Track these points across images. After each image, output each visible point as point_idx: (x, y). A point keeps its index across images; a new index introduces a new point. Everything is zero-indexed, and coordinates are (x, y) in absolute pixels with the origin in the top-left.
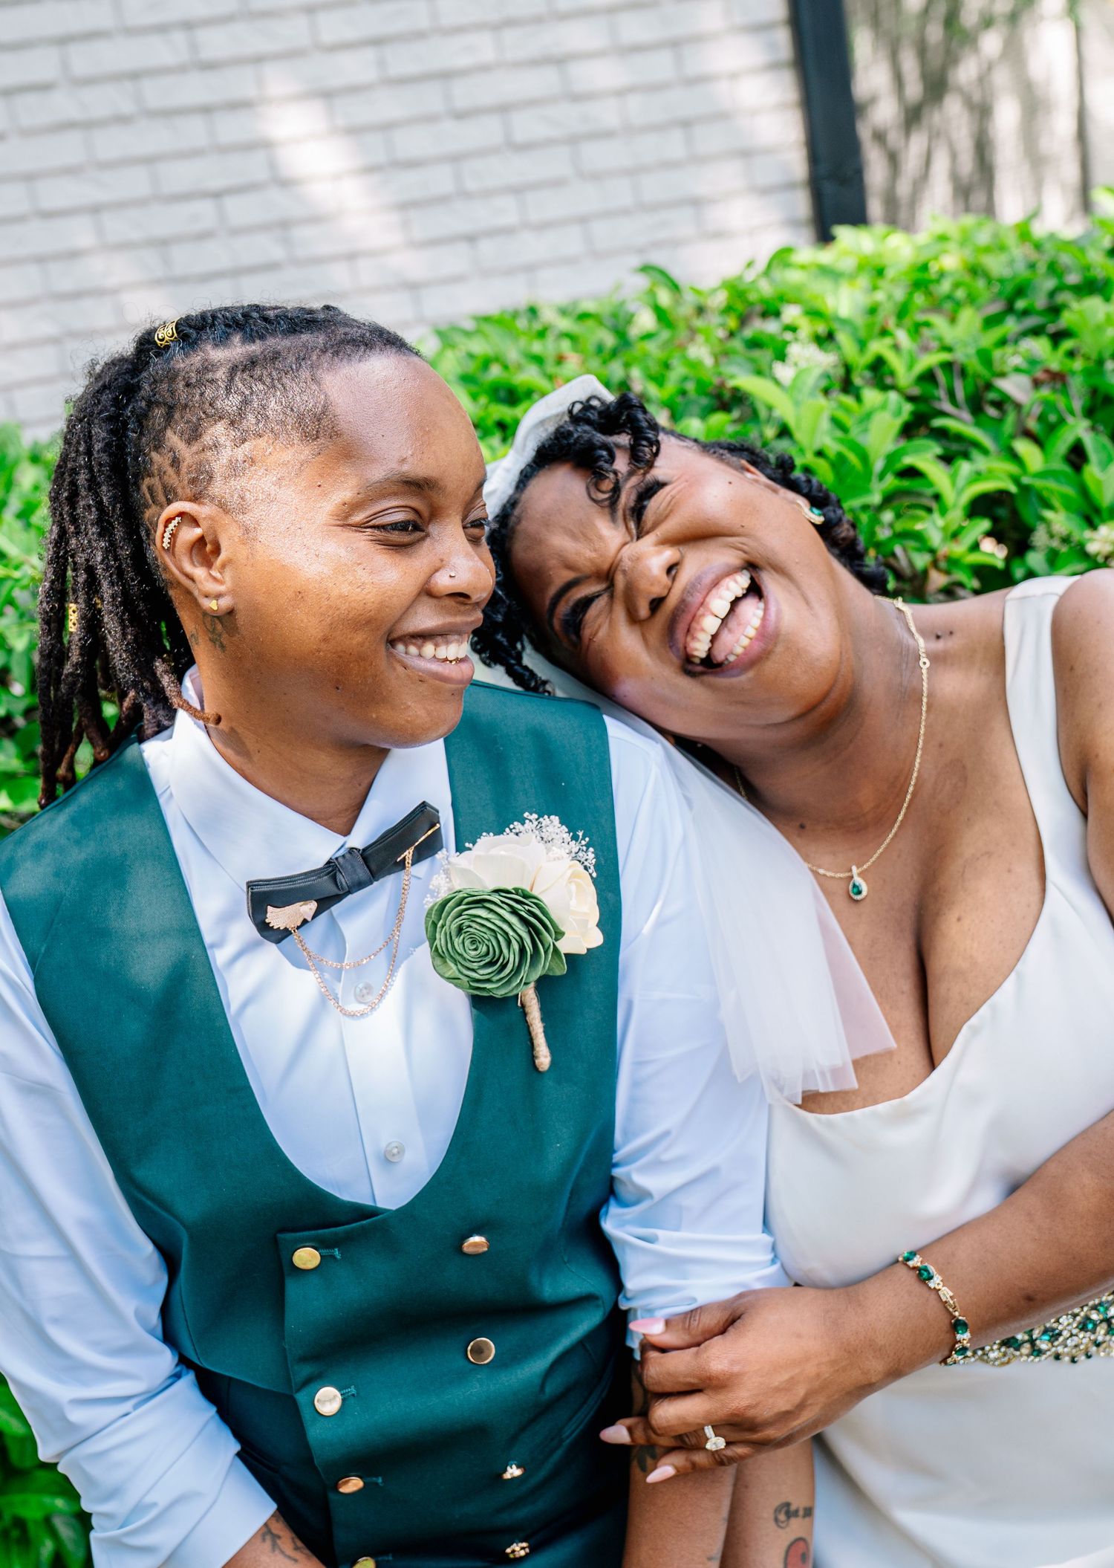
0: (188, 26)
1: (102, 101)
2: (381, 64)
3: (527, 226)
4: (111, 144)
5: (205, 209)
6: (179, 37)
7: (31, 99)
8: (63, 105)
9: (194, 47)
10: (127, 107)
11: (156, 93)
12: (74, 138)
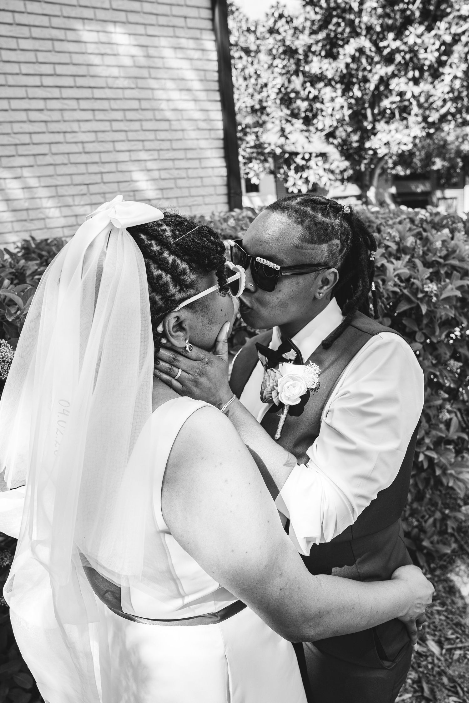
0: (82, 143)
1: (59, 159)
2: (130, 156)
3: (163, 198)
4: (61, 170)
5: (84, 188)
6: (80, 145)
7: (41, 157)
8: (49, 159)
9: (84, 148)
10: (66, 161)
11: (73, 158)
12: (51, 168)
